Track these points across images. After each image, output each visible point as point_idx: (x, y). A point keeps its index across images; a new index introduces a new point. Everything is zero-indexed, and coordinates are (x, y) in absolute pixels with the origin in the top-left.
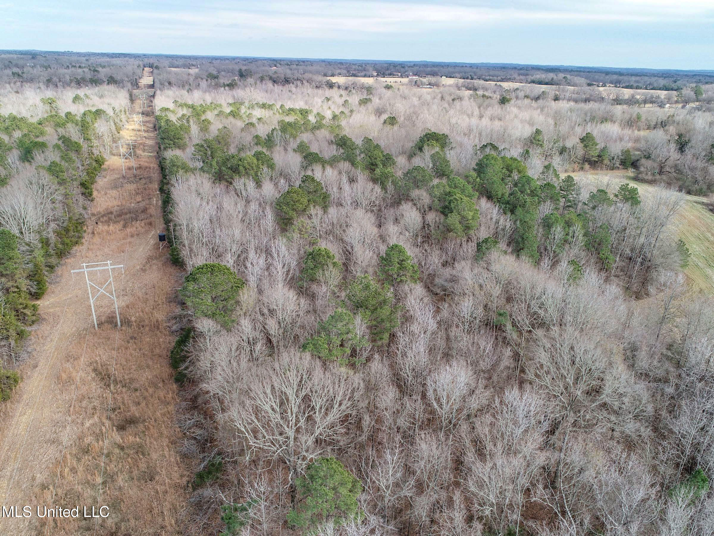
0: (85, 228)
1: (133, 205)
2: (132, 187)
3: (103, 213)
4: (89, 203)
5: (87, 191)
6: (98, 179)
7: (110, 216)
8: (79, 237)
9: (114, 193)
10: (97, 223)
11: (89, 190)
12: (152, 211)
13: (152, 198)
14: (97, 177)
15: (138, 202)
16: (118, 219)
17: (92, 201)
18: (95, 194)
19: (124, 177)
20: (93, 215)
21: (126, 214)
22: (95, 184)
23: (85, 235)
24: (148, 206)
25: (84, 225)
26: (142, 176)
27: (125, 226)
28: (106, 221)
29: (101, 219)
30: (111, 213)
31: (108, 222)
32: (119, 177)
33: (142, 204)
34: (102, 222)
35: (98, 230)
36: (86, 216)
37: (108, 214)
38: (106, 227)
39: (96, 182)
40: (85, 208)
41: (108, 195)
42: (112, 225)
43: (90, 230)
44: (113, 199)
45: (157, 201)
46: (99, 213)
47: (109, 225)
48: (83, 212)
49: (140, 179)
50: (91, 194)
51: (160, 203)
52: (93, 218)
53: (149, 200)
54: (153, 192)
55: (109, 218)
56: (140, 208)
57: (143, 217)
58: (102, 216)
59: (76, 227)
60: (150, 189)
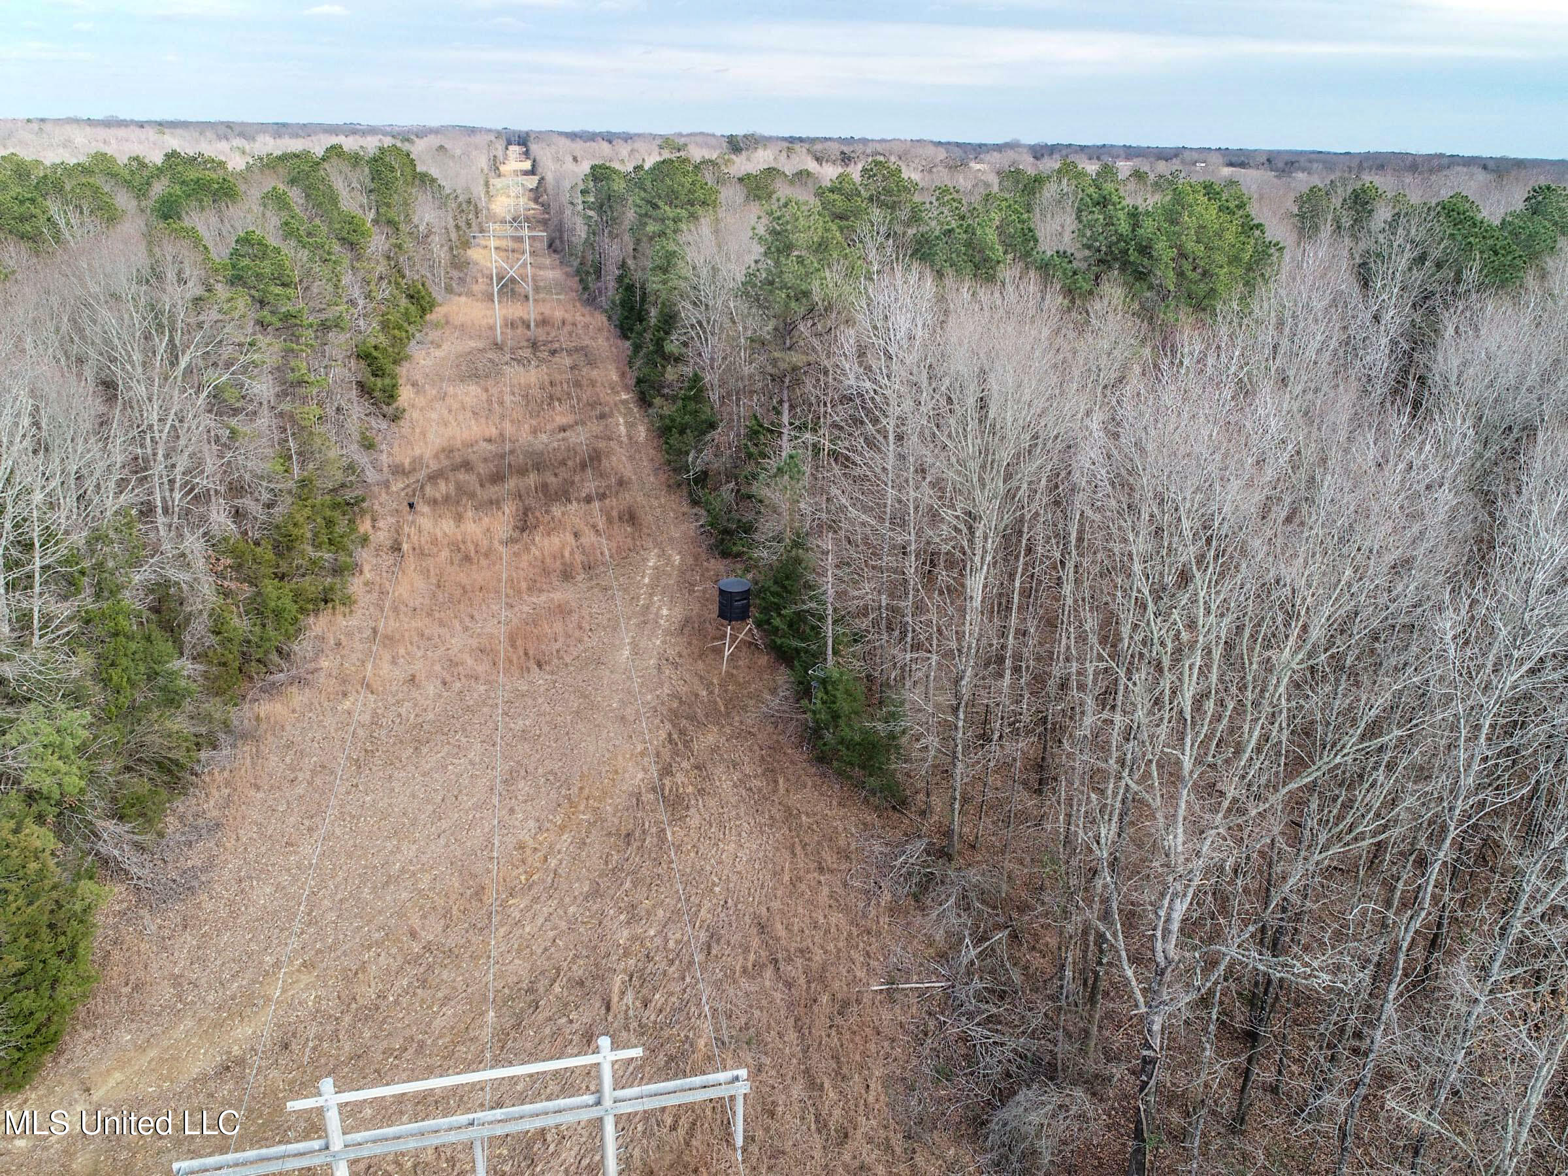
0: (365, 526)
1: (544, 437)
2: (532, 376)
3: (434, 466)
4: (384, 425)
5: (379, 382)
6: (412, 348)
7: (462, 476)
8: (338, 571)
9: (471, 393)
10: (411, 506)
11: (387, 381)
12: (620, 461)
13: (611, 415)
14: (413, 342)
15: (563, 429)
16: (493, 491)
17: (395, 418)
18: (405, 395)
19: (498, 347)
20: (398, 470)
21: (522, 472)
22: (406, 364)
23: (364, 556)
24: (602, 445)
25: (363, 512)
26: (556, 345)
27: (524, 525)
28: (447, 499)
29: (429, 490)
30: (467, 465)
31: (451, 503)
32: (480, 345)
33: (580, 438)
34: (434, 502)
35: (415, 539)
36: (371, 476)
37: (455, 468)
38: (447, 526)
39: (408, 358)
40: (368, 445)
41: (449, 400)
42: (470, 514)
43: (382, 537)
44: (469, 414)
45: (630, 426)
46: (417, 463)
47: (459, 518)
48: (362, 459)
49: (553, 353)
50: (391, 395)
51: (642, 432)
52: (397, 485)
53: (602, 422)
54: (605, 395)
55: (459, 488)
56: (572, 450)
57: (590, 486)
58: (433, 478)
59: (330, 523)
60: (593, 383)
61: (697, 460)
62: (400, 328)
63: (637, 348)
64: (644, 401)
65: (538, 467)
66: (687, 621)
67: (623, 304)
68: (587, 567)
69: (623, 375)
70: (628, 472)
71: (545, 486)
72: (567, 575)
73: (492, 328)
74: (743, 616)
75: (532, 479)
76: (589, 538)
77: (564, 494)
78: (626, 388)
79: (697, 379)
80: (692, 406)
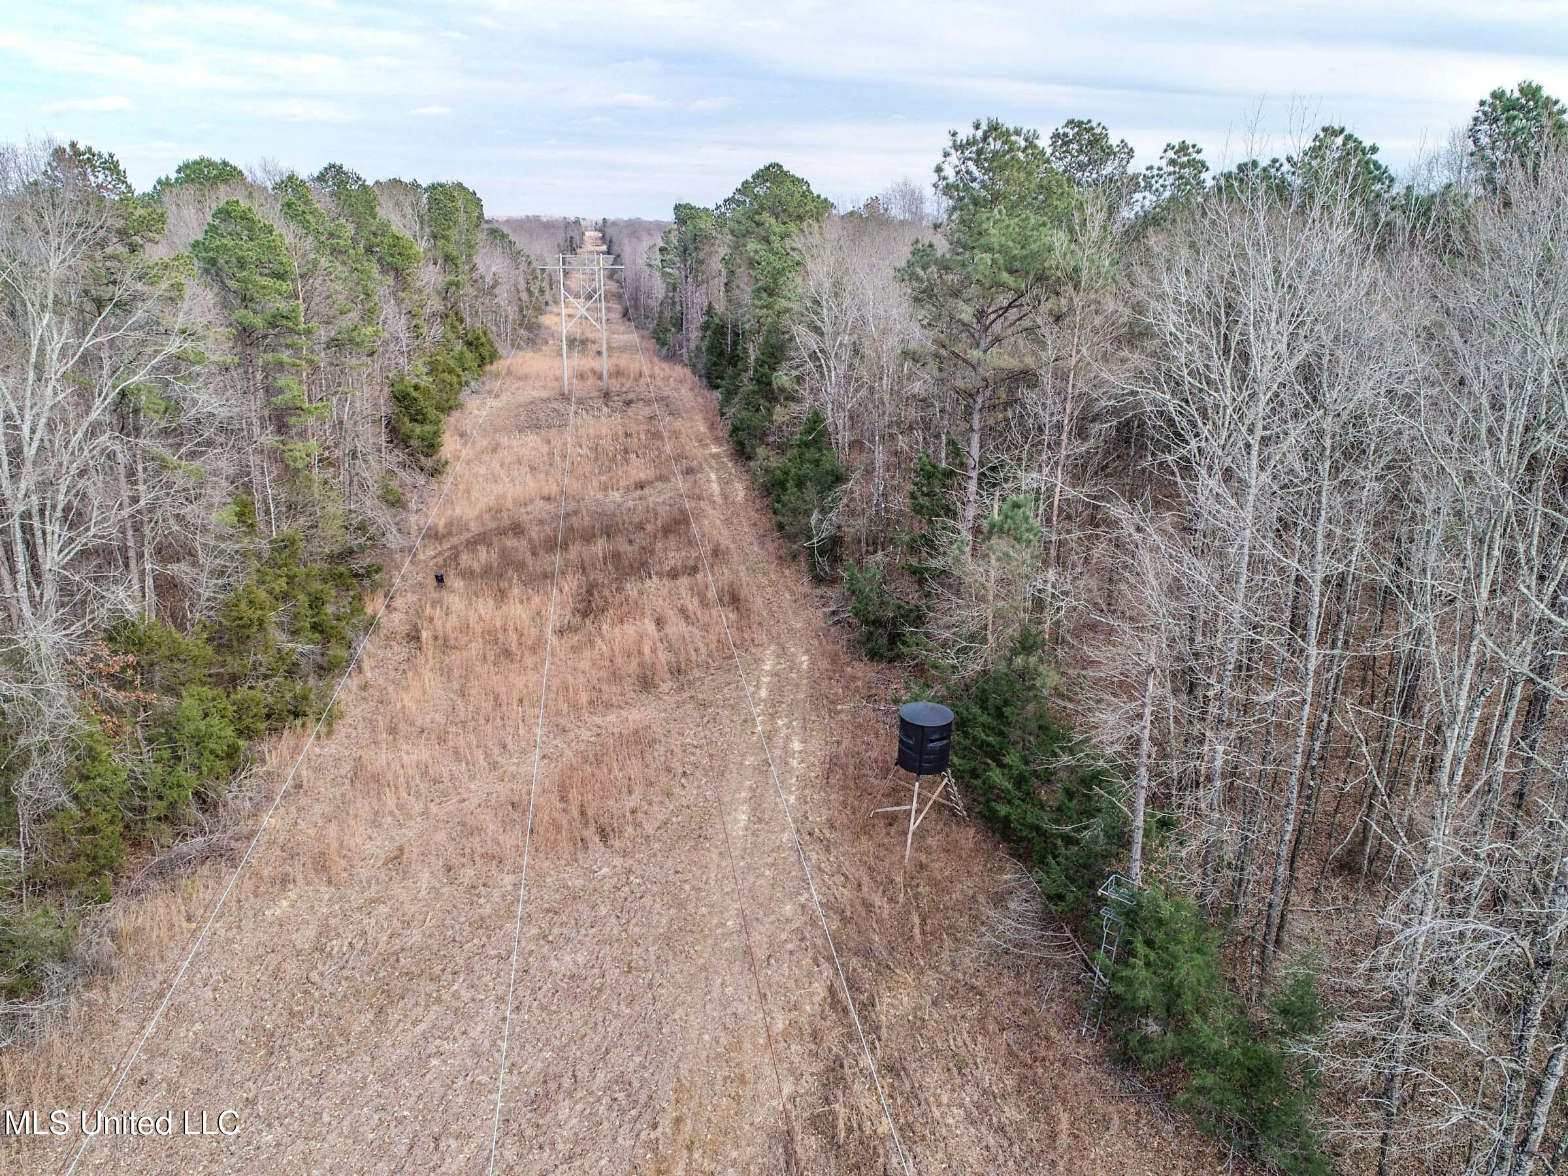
0: (375, 606)
1: (616, 496)
2: (603, 426)
3: (475, 528)
4: (421, 480)
5: (418, 429)
6: (464, 395)
7: (510, 542)
8: (326, 669)
9: (531, 444)
10: (440, 579)
11: (428, 428)
12: (713, 526)
13: (700, 469)
14: (466, 392)
15: (640, 486)
16: (548, 561)
17: (435, 472)
18: (449, 445)
19: (565, 397)
20: (433, 535)
21: (588, 537)
22: (456, 414)
23: (366, 646)
24: (688, 505)
25: (374, 587)
26: (631, 396)
27: (588, 607)
28: (487, 571)
29: (465, 558)
30: (517, 529)
31: (492, 577)
32: (544, 394)
33: (662, 496)
34: (468, 575)
35: (438, 623)
36: (394, 540)
37: (502, 532)
38: (485, 607)
39: (459, 406)
40: (394, 501)
41: (502, 453)
42: (516, 591)
43: (397, 621)
44: (525, 469)
45: (724, 482)
47: (502, 596)
48: (383, 517)
49: (628, 403)
50: (431, 447)
51: (739, 491)
52: (427, 553)
53: (690, 478)
54: (692, 447)
55: (504, 553)
56: (651, 511)
57: (673, 559)
58: (472, 544)
59: (316, 602)
60: (676, 435)
61: (821, 524)
62: (451, 371)
63: (730, 394)
64: (742, 454)
65: (609, 532)
66: (833, 764)
67: (710, 350)
68: (677, 671)
69: (712, 426)
70: (725, 539)
71: (617, 556)
72: (647, 683)
73: (558, 379)
74: (938, 765)
75: (599, 547)
76: (676, 627)
77: (640, 568)
78: (718, 441)
79: (816, 420)
80: (812, 454)
